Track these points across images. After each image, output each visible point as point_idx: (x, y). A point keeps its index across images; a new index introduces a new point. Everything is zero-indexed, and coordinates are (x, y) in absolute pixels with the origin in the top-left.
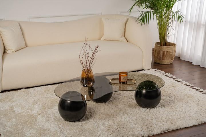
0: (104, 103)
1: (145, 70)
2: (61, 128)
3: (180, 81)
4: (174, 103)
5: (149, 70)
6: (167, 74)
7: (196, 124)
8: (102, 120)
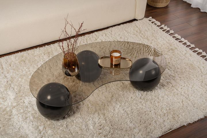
0: (92, 84)
1: (137, 20)
2: (42, 133)
3: (179, 38)
4: (174, 80)
5: (142, 19)
6: (163, 26)
7: (202, 118)
8: (92, 116)
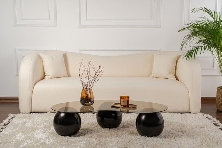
1: (191, 113)
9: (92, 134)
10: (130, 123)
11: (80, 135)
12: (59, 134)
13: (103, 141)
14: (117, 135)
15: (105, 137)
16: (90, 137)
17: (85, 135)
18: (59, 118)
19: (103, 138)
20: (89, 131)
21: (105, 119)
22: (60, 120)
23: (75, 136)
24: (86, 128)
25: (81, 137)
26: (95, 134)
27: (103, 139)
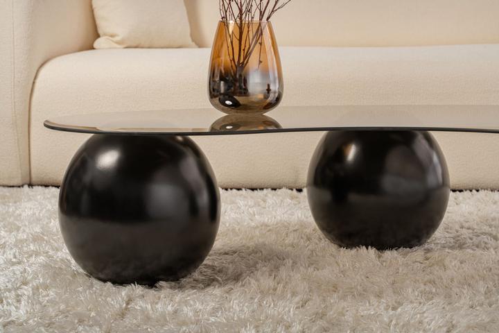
9: (283, 273)
10: (486, 229)
11: (210, 282)
12: (91, 274)
13: (349, 317)
14: (433, 282)
15: (361, 294)
16: (264, 293)
17: (237, 278)
18: (87, 178)
19: (344, 298)
20: (267, 259)
21: (354, 198)
22: (92, 190)
23: (181, 288)
24: (251, 244)
25: (216, 291)
26: (297, 276)
27: (344, 304)
